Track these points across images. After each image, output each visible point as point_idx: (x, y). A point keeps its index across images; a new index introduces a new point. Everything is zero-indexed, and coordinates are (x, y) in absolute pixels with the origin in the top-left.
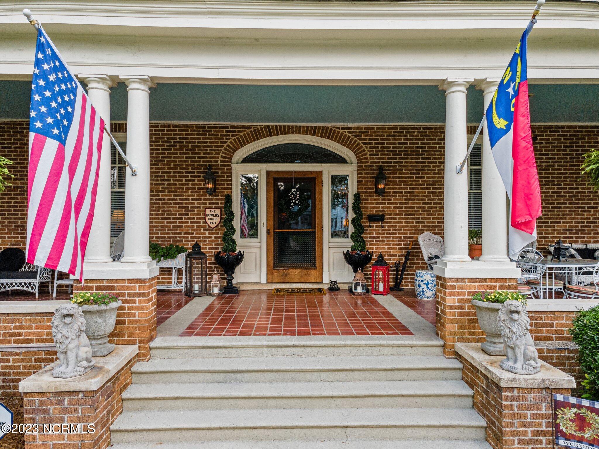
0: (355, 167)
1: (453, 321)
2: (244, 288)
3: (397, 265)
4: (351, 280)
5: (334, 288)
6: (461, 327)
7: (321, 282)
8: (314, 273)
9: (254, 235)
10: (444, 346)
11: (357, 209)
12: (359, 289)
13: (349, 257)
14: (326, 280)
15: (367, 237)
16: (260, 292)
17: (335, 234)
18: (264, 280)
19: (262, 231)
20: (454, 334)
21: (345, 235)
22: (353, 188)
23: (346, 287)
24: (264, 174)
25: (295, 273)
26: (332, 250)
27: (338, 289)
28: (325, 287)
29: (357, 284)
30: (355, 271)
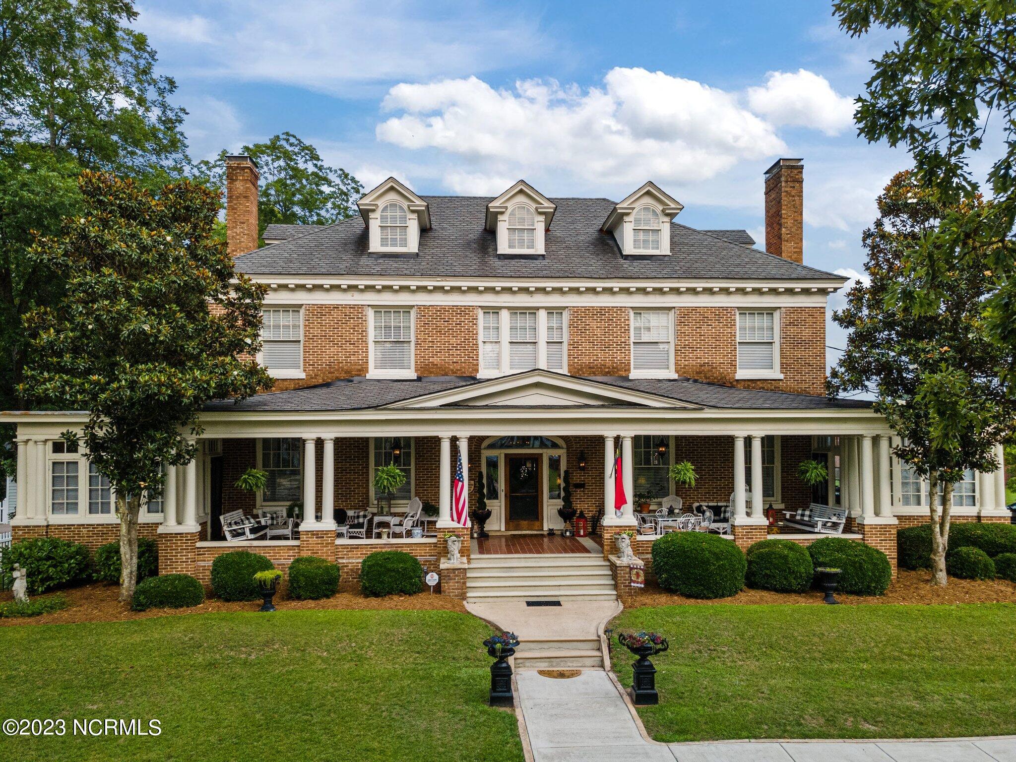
0: (565, 451)
1: (607, 545)
2: (490, 534)
3: (593, 517)
4: (562, 528)
5: (551, 533)
6: (611, 548)
7: (542, 530)
8: (537, 524)
9: (496, 497)
10: (604, 557)
11: (566, 480)
12: (568, 534)
13: (561, 513)
14: (546, 528)
15: (573, 499)
16: (500, 537)
17: (551, 497)
18: (503, 529)
19: (502, 495)
20: (608, 551)
21: (559, 497)
22: (563, 466)
23: (559, 532)
24: (503, 456)
25: (524, 523)
26: (549, 507)
27: (554, 534)
28: (545, 533)
29: (566, 531)
30: (565, 522)
